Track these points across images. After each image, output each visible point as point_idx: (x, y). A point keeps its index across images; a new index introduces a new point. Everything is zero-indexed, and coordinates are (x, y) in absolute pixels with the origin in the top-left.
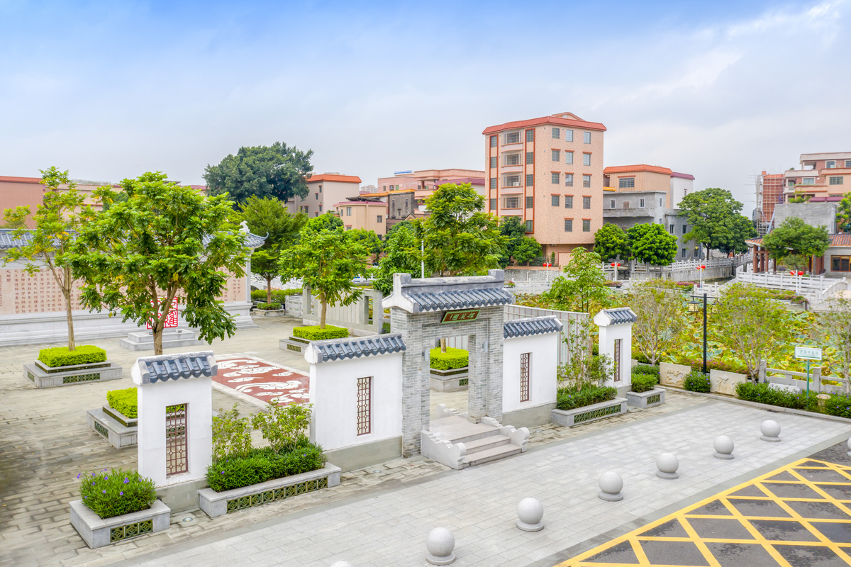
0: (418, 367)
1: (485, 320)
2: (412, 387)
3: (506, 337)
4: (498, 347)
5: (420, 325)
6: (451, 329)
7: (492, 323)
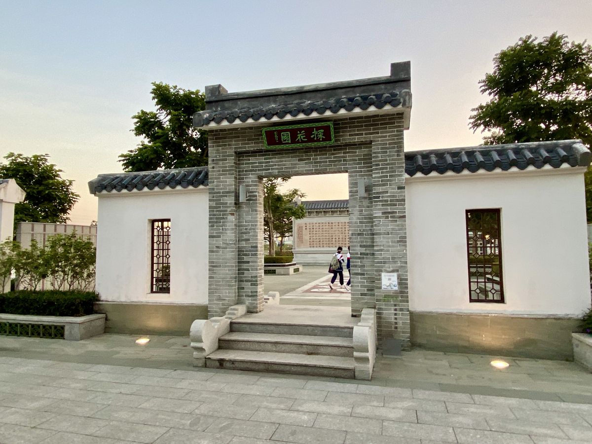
0: (229, 209)
1: (361, 145)
2: (219, 237)
3: (411, 173)
4: (392, 190)
5: (231, 151)
6: (295, 161)
7: (374, 149)
